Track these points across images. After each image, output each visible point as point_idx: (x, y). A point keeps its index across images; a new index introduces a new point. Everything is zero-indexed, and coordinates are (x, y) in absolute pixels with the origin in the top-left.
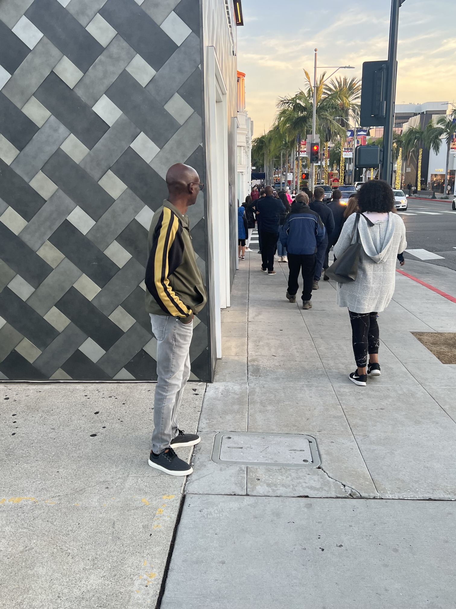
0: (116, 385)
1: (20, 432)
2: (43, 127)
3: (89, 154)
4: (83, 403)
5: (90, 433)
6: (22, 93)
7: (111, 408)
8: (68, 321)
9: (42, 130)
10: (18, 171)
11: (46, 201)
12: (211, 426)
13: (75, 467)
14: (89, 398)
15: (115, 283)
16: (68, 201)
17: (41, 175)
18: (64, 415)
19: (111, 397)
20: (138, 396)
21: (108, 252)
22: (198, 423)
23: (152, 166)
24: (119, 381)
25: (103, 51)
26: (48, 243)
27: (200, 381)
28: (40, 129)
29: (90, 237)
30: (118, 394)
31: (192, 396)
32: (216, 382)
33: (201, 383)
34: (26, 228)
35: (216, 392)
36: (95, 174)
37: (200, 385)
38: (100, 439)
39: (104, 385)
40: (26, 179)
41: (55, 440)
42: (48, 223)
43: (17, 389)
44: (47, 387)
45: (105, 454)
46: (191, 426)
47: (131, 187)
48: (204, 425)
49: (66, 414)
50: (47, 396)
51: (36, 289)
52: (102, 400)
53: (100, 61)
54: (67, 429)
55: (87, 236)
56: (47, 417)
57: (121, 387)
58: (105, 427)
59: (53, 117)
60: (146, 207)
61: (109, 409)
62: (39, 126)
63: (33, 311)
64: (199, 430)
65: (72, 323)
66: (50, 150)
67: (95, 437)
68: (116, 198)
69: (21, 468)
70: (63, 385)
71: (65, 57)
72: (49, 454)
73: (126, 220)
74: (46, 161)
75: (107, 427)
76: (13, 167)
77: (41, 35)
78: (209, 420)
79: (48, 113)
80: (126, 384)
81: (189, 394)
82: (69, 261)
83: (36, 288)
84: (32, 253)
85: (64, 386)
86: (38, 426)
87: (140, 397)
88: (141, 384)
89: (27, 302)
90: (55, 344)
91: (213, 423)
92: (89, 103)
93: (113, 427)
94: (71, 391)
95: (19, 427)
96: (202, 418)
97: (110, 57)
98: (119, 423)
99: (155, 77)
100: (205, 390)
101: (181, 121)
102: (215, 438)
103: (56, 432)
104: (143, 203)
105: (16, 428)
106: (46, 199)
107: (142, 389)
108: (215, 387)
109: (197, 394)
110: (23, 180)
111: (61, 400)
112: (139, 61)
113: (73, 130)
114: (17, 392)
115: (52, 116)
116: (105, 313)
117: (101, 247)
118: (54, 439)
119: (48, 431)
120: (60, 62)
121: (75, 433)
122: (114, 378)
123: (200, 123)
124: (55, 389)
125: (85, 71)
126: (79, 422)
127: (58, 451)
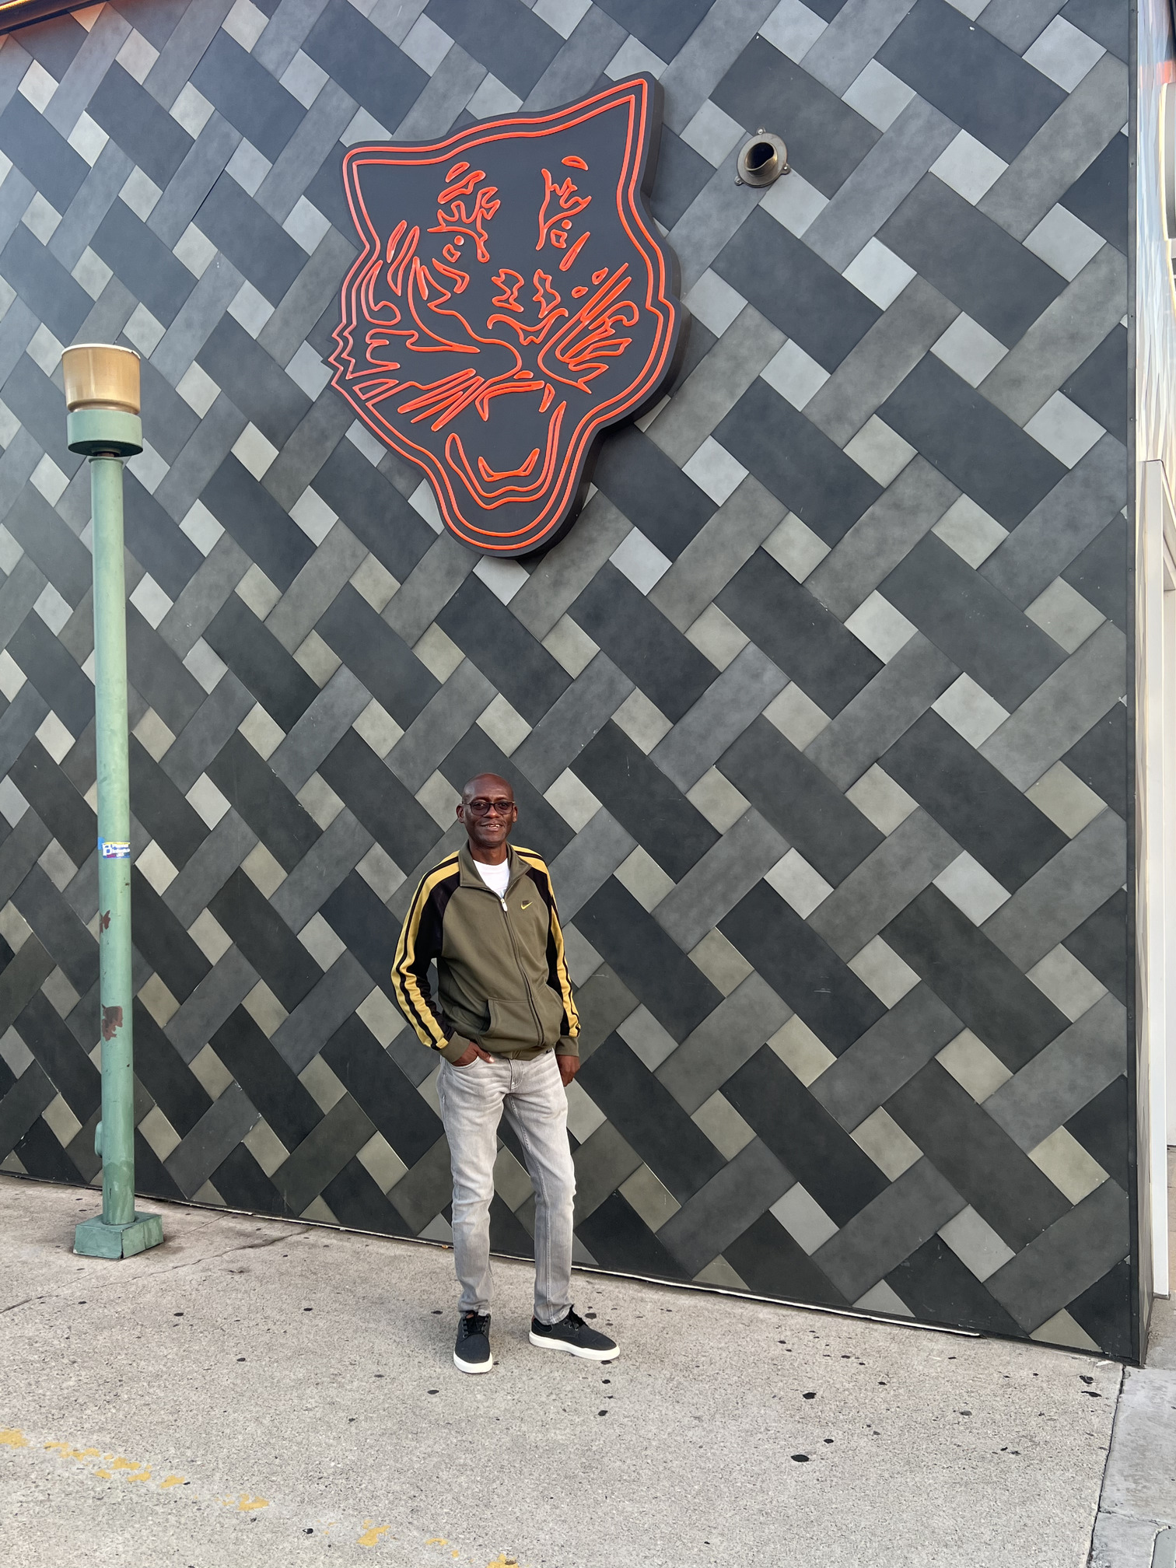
0: (861, 1325)
1: (617, 1409)
2: (728, 671)
3: (828, 728)
4: (775, 1362)
5: (791, 1449)
6: (691, 598)
7: (848, 1390)
8: (749, 1134)
9: (725, 676)
10: (665, 768)
11: (722, 835)
12: (1143, 1503)
13: (750, 1539)
14: (790, 1351)
15: (872, 1044)
16: (771, 836)
17: (714, 776)
18: (726, 1386)
19: (848, 1357)
20: (921, 1368)
21: (859, 966)
22: (1100, 1482)
23: (986, 754)
24: (871, 1316)
25: (882, 493)
26: (717, 933)
27: (1102, 1356)
28: (720, 673)
29: (815, 925)
30: (865, 1353)
31: (1080, 1397)
32: (1154, 1366)
33: (1107, 1362)
34: (670, 897)
35: (1153, 1398)
36: (840, 774)
37: (1102, 1367)
38: (818, 1473)
39: (830, 1319)
40: (681, 786)
41: (702, 1450)
42: (720, 888)
43: (616, 1293)
44: (687, 1302)
45: (830, 1518)
46: (1079, 1489)
47: (929, 805)
48: (1119, 1494)
49: (730, 1382)
50: (686, 1324)
51: (680, 1044)
52: (824, 1360)
53: (872, 517)
54: (733, 1426)
55: (809, 922)
56: (685, 1383)
57: (876, 1334)
58: (832, 1441)
59: (753, 647)
60: (965, 856)
61: (841, 1390)
62: (721, 667)
63: (669, 1098)
64: (1104, 1505)
65: (759, 1140)
66: (739, 720)
67: (805, 1463)
68: (886, 831)
69: (617, 1509)
70: (725, 1301)
71: (792, 516)
72: (686, 1487)
73: (910, 885)
74: (728, 745)
75: (837, 1443)
76: (656, 759)
77: (743, 473)
78: (1135, 1482)
79: (743, 639)
80: (888, 1329)
81: (1071, 1391)
82: (761, 979)
83: (681, 1040)
84: (679, 956)
85: (727, 1306)
86: (660, 1403)
87: (926, 1371)
88: (930, 1335)
89: (656, 1075)
90: (715, 1189)
91: (1150, 1493)
92: (838, 612)
93: (853, 1444)
94: (746, 1322)
95: (615, 1395)
96: (1111, 1470)
97: (897, 506)
98: (870, 1437)
99: (1006, 545)
100: (1118, 1386)
101: (1069, 645)
102: (1155, 1541)
103: (704, 1429)
104: (956, 844)
105: (610, 1397)
106: (721, 830)
107: (932, 1350)
108: (1151, 1382)
109: (1094, 1395)
110: (674, 787)
111: (720, 1343)
112: (966, 508)
113: (794, 673)
114: (615, 1302)
115: (752, 644)
116: (843, 1122)
117: (842, 952)
118: (701, 1447)
119: (686, 1421)
120: (780, 526)
121: (753, 1441)
122: (856, 1306)
123: (1122, 647)
124: (707, 1309)
125: (833, 543)
126: (762, 1412)
127: (709, 1484)
